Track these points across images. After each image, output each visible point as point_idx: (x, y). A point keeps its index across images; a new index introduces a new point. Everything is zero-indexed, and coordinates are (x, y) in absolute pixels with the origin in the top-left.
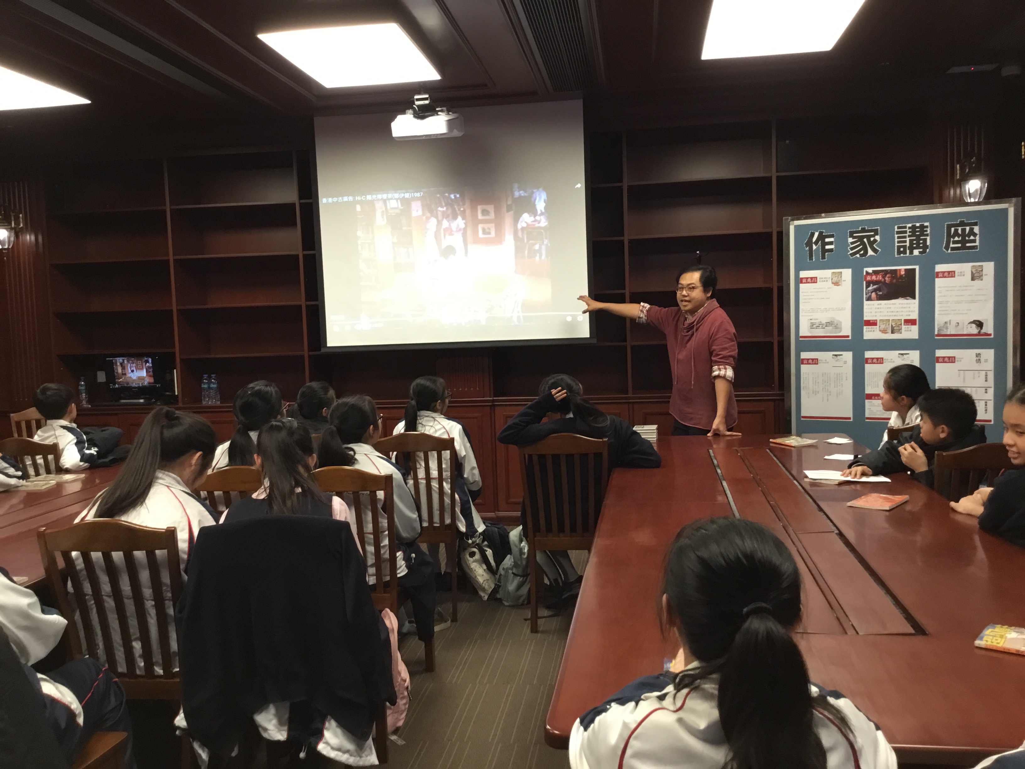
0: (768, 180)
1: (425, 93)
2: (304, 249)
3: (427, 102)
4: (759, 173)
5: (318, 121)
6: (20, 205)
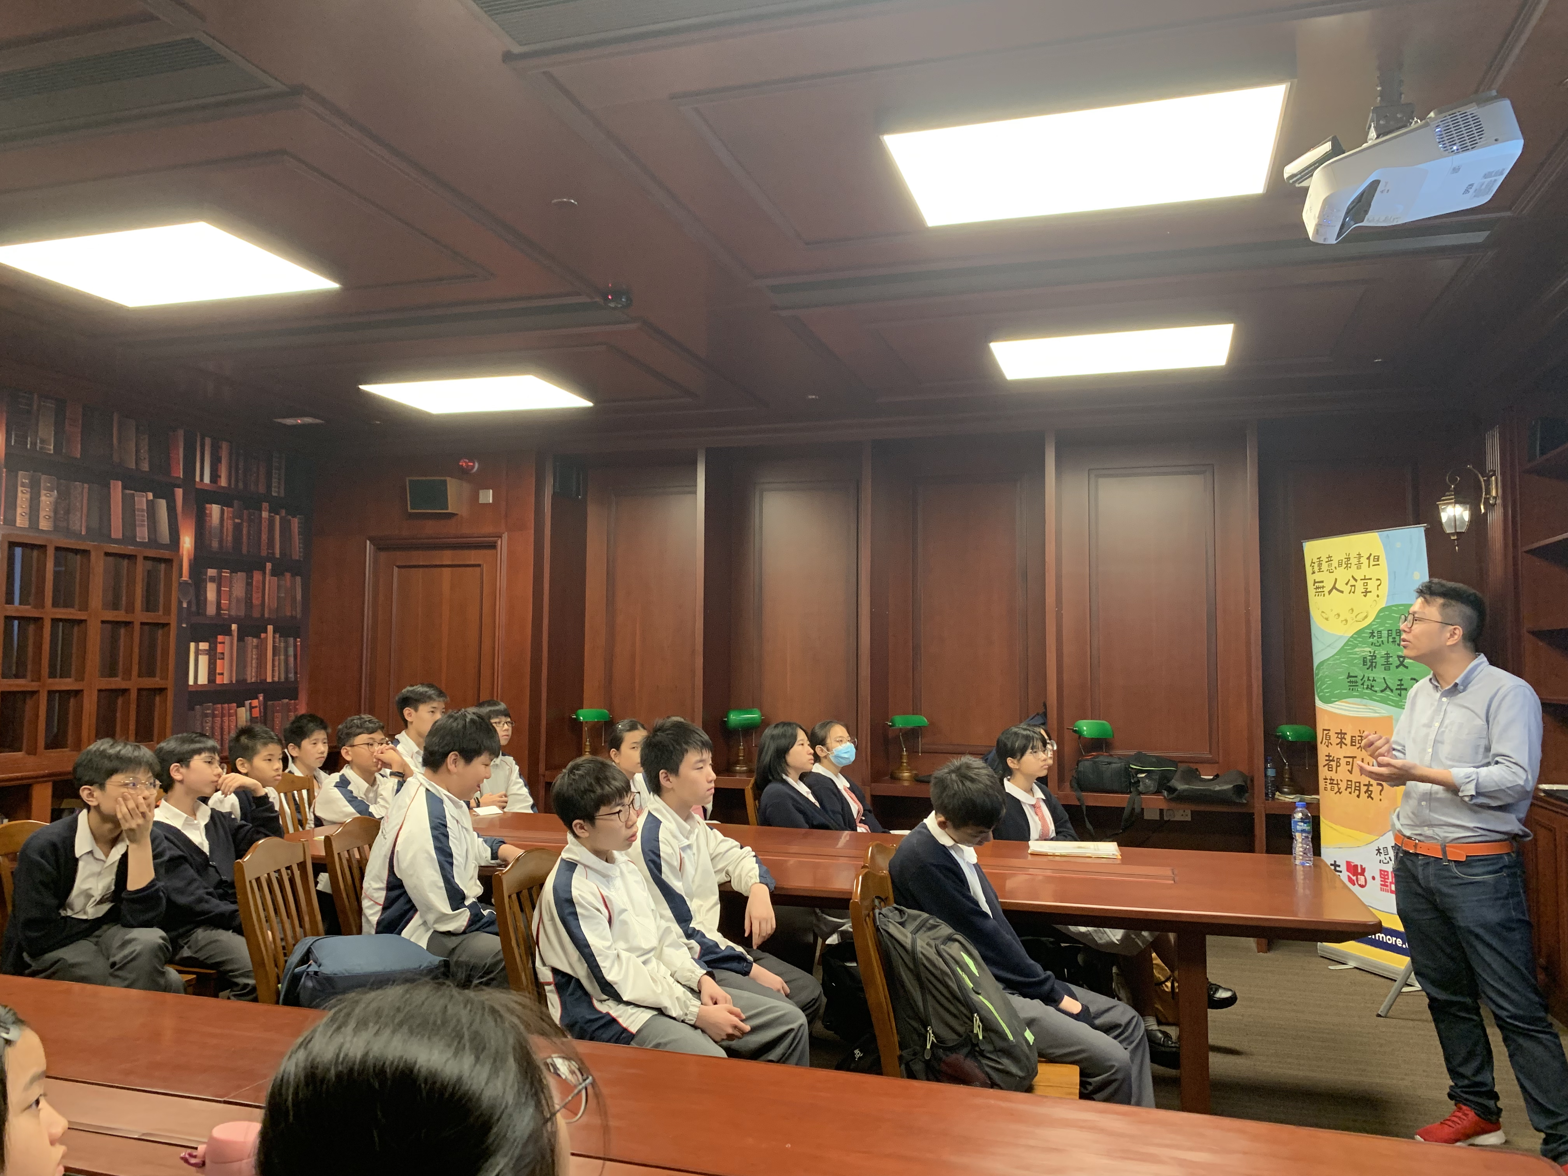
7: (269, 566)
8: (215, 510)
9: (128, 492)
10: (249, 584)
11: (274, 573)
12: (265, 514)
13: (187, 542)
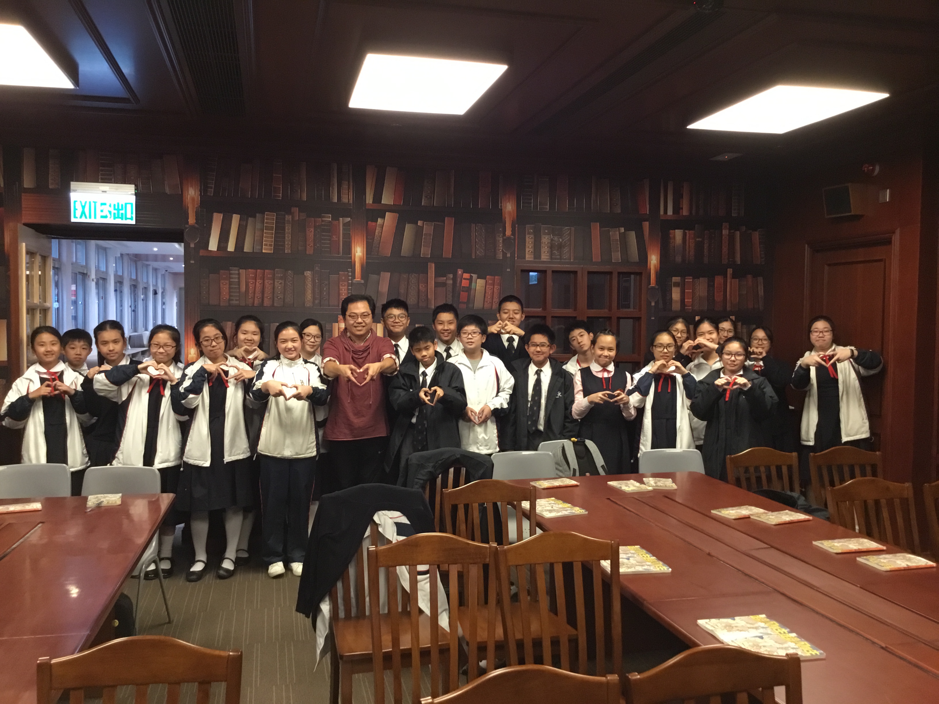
7: (730, 271)
8: (678, 234)
9: (604, 229)
10: (711, 286)
11: (734, 276)
12: (725, 232)
13: (654, 260)
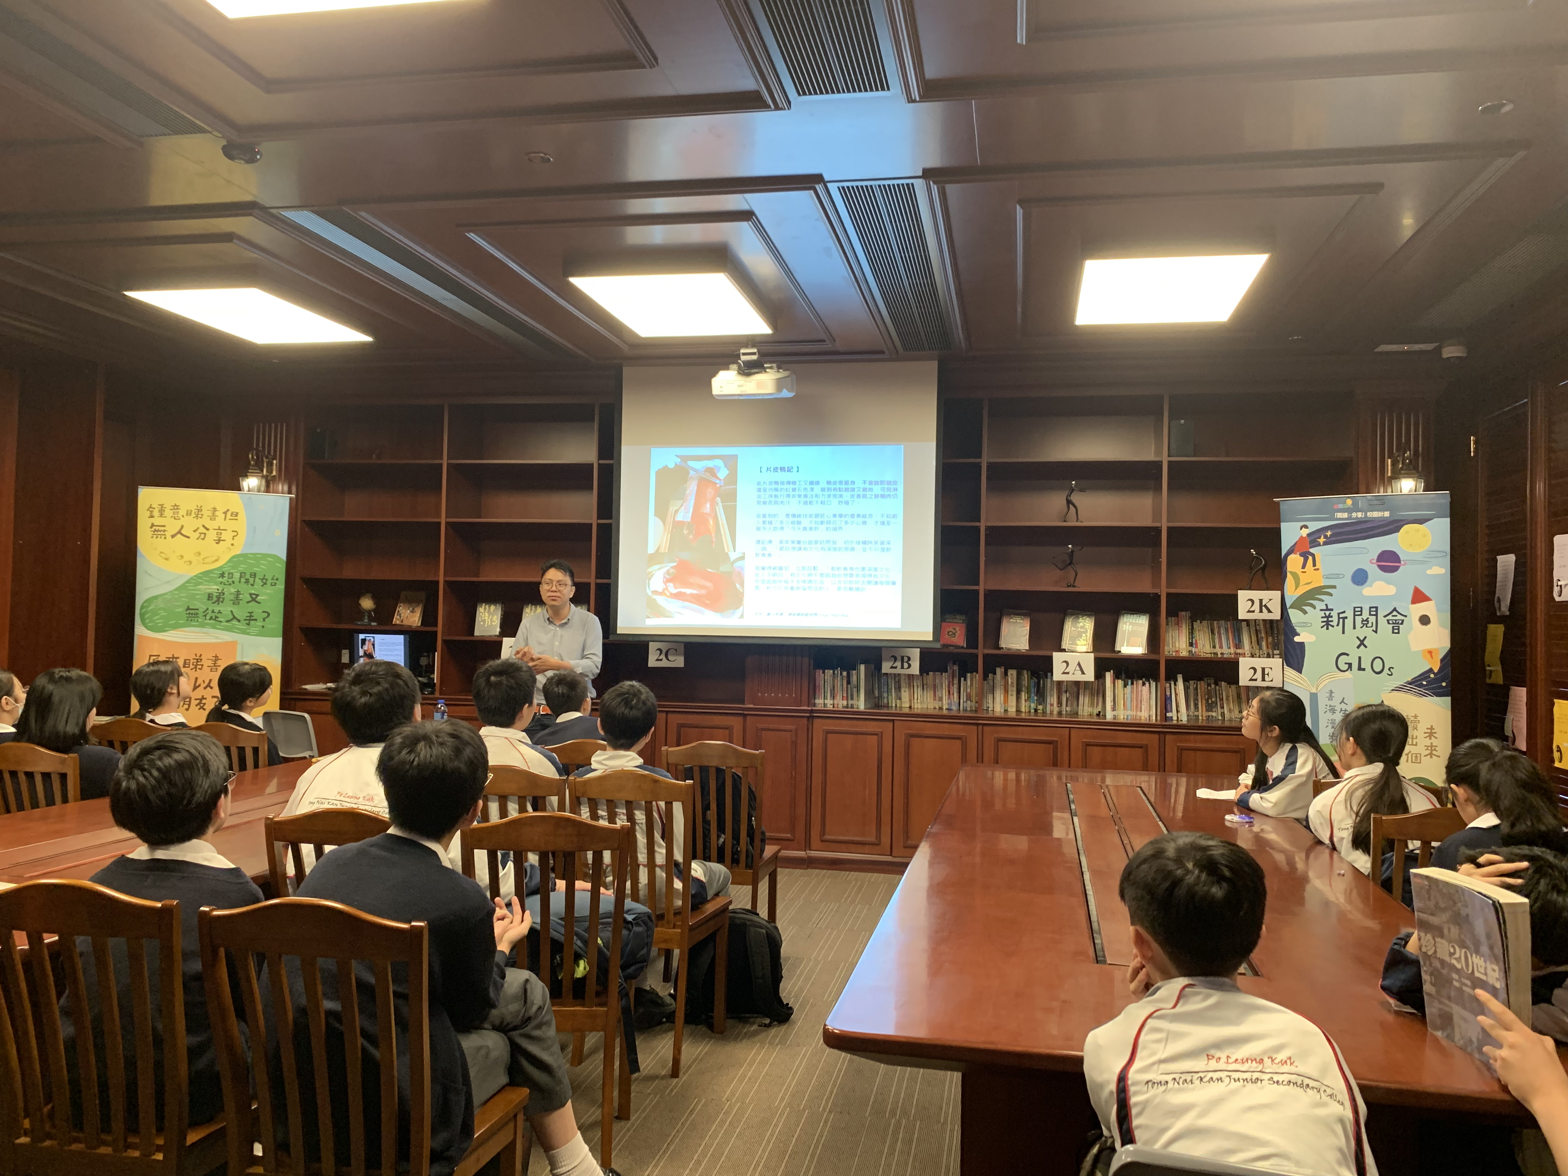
0: (1158, 465)
1: (753, 346)
2: (599, 518)
3: (755, 357)
4: (1147, 454)
5: (627, 371)
6: (275, 451)
